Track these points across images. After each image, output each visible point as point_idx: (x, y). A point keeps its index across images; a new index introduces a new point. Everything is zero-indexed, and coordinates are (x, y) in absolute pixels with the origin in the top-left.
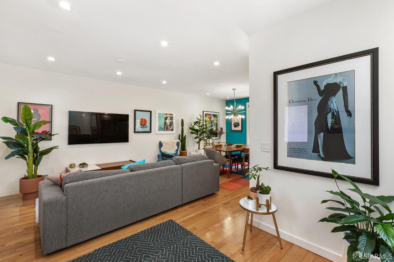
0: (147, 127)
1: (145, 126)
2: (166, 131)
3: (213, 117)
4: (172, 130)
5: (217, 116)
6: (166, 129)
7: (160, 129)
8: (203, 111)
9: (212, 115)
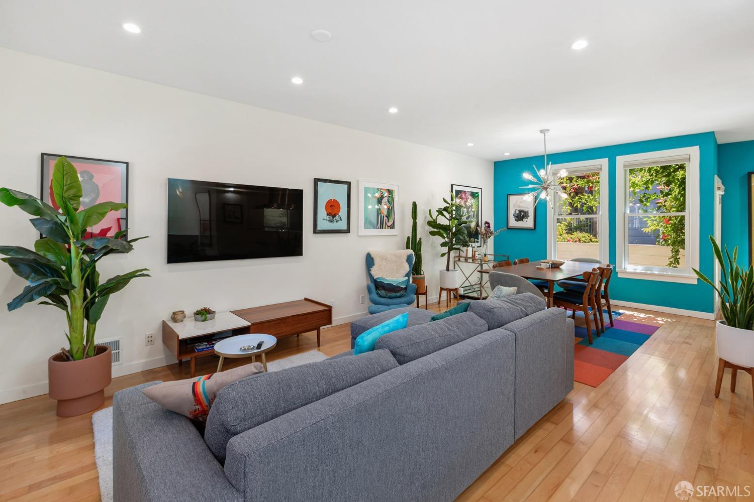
0: (341, 220)
1: (337, 216)
2: (380, 228)
3: (470, 197)
4: (392, 227)
5: (478, 195)
6: (379, 225)
7: (368, 224)
8: (452, 185)
9: (468, 194)
